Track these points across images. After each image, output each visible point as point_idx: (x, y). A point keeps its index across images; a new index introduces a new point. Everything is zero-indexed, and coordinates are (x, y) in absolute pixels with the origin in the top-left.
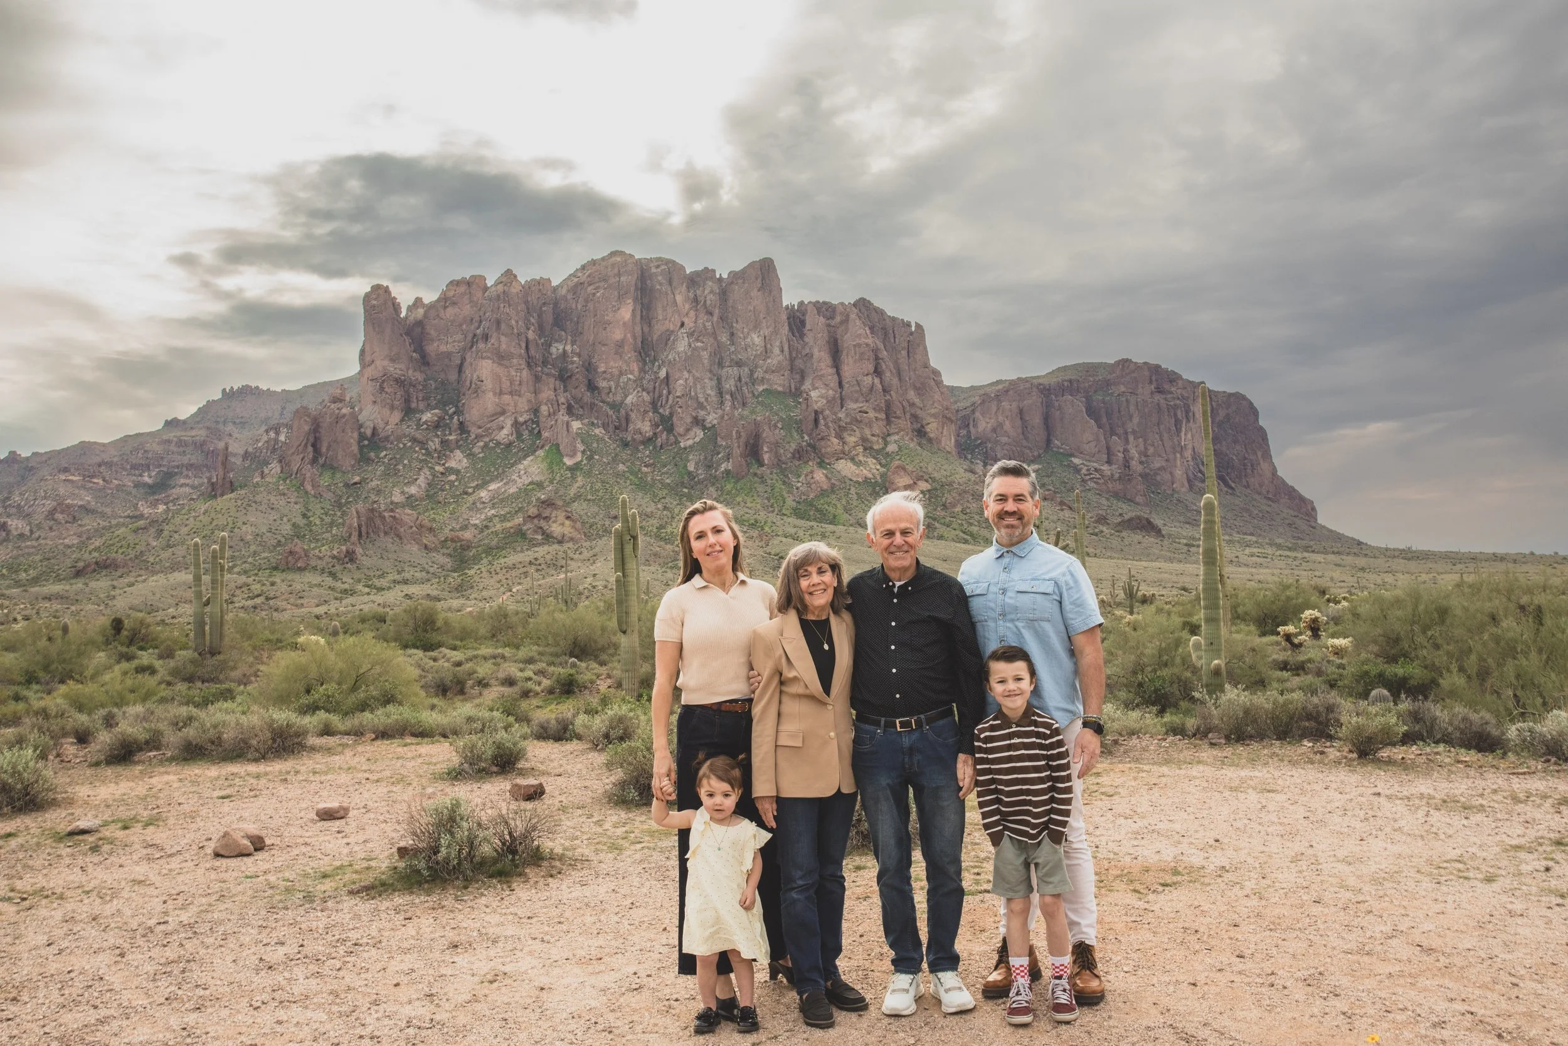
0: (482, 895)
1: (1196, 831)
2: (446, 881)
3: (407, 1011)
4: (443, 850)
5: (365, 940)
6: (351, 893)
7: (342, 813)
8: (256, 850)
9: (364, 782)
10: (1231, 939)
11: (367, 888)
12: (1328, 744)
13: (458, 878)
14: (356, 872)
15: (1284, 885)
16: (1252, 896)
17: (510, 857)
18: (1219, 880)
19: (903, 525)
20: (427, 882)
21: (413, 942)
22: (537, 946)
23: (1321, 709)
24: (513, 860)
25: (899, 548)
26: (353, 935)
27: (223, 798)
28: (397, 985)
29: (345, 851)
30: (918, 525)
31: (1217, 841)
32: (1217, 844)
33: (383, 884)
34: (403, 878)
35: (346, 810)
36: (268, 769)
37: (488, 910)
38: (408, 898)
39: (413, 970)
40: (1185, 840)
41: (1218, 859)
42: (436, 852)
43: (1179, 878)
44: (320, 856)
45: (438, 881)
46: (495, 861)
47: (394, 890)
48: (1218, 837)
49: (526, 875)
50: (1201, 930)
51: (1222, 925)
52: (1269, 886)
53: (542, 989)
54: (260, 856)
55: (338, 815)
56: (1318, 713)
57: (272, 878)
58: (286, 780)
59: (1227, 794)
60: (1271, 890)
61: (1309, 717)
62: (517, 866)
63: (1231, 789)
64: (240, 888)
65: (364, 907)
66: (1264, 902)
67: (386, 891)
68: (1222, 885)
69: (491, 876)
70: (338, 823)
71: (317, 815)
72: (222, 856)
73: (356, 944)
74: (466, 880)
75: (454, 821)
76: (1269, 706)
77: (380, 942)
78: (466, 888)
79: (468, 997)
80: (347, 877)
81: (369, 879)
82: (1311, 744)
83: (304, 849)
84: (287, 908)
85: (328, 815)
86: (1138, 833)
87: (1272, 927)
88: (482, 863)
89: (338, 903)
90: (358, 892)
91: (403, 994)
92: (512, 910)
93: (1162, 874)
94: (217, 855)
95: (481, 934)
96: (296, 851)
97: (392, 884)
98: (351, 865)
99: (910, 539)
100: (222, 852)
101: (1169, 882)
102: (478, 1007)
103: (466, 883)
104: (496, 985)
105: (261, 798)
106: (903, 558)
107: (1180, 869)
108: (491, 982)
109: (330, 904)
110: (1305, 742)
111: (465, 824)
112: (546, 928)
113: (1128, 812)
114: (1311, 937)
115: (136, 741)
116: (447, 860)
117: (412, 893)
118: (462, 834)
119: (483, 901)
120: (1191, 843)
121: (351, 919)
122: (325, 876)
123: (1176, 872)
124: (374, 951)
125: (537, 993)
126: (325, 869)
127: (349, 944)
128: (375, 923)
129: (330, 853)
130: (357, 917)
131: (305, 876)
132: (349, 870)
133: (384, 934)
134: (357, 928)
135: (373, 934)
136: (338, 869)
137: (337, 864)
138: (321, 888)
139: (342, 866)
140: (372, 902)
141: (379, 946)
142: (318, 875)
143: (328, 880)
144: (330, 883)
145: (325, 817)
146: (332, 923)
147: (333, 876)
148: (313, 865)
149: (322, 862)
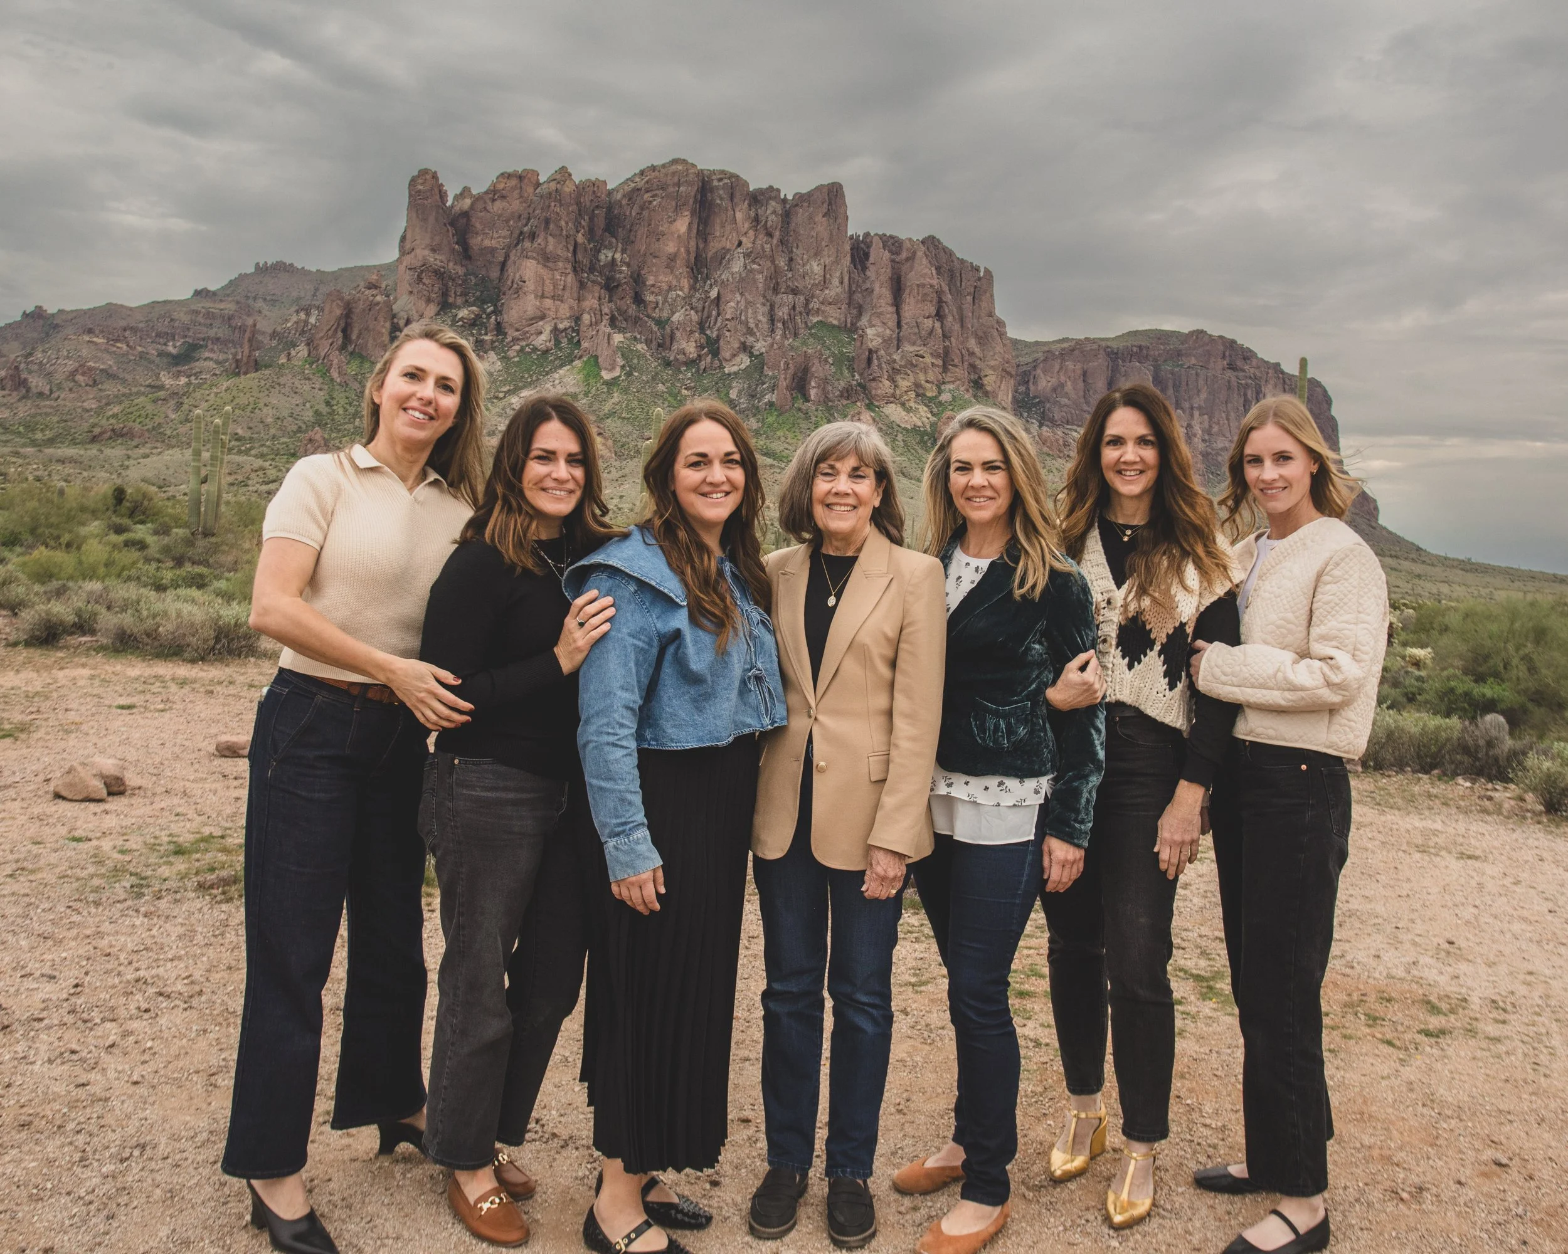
5: (180, 987)
6: (203, 887)
8: (110, 794)
11: (226, 882)
12: (1490, 786)
18: (1506, 1030)
23: (1481, 742)
27: (122, 707)
31: (1450, 942)
32: (1455, 950)
36: (202, 674)
41: (1475, 981)
43: (1444, 1019)
44: (191, 814)
48: (1446, 936)
54: (114, 804)
56: (1477, 746)
57: (106, 845)
58: (212, 692)
61: (1465, 749)
64: (54, 858)
71: (217, 749)
72: (64, 798)
76: (1415, 730)
77: (200, 993)
80: (208, 857)
82: (1468, 784)
83: (177, 800)
84: (97, 904)
85: (230, 751)
89: (176, 901)
90: (211, 887)
93: (1413, 1009)
94: (58, 796)
96: (164, 802)
98: (223, 837)
100: (64, 793)
105: (167, 715)
107: (1432, 998)
109: (163, 904)
110: (1460, 780)
115: (62, 623)
121: (180, 937)
122: (179, 851)
123: (1430, 1006)
126: (186, 838)
127: (151, 990)
128: (211, 951)
129: (208, 810)
130: (188, 936)
131: (152, 848)
132: (217, 844)
133: (215, 977)
134: (180, 958)
135: (197, 975)
136: (204, 840)
137: (207, 831)
138: (165, 871)
139: (211, 836)
140: (224, 907)
141: (195, 1002)
142: (172, 847)
143: (181, 858)
144: (181, 865)
145: (227, 753)
146: (149, 942)
147: (190, 852)
148: (175, 828)
149: (188, 825)
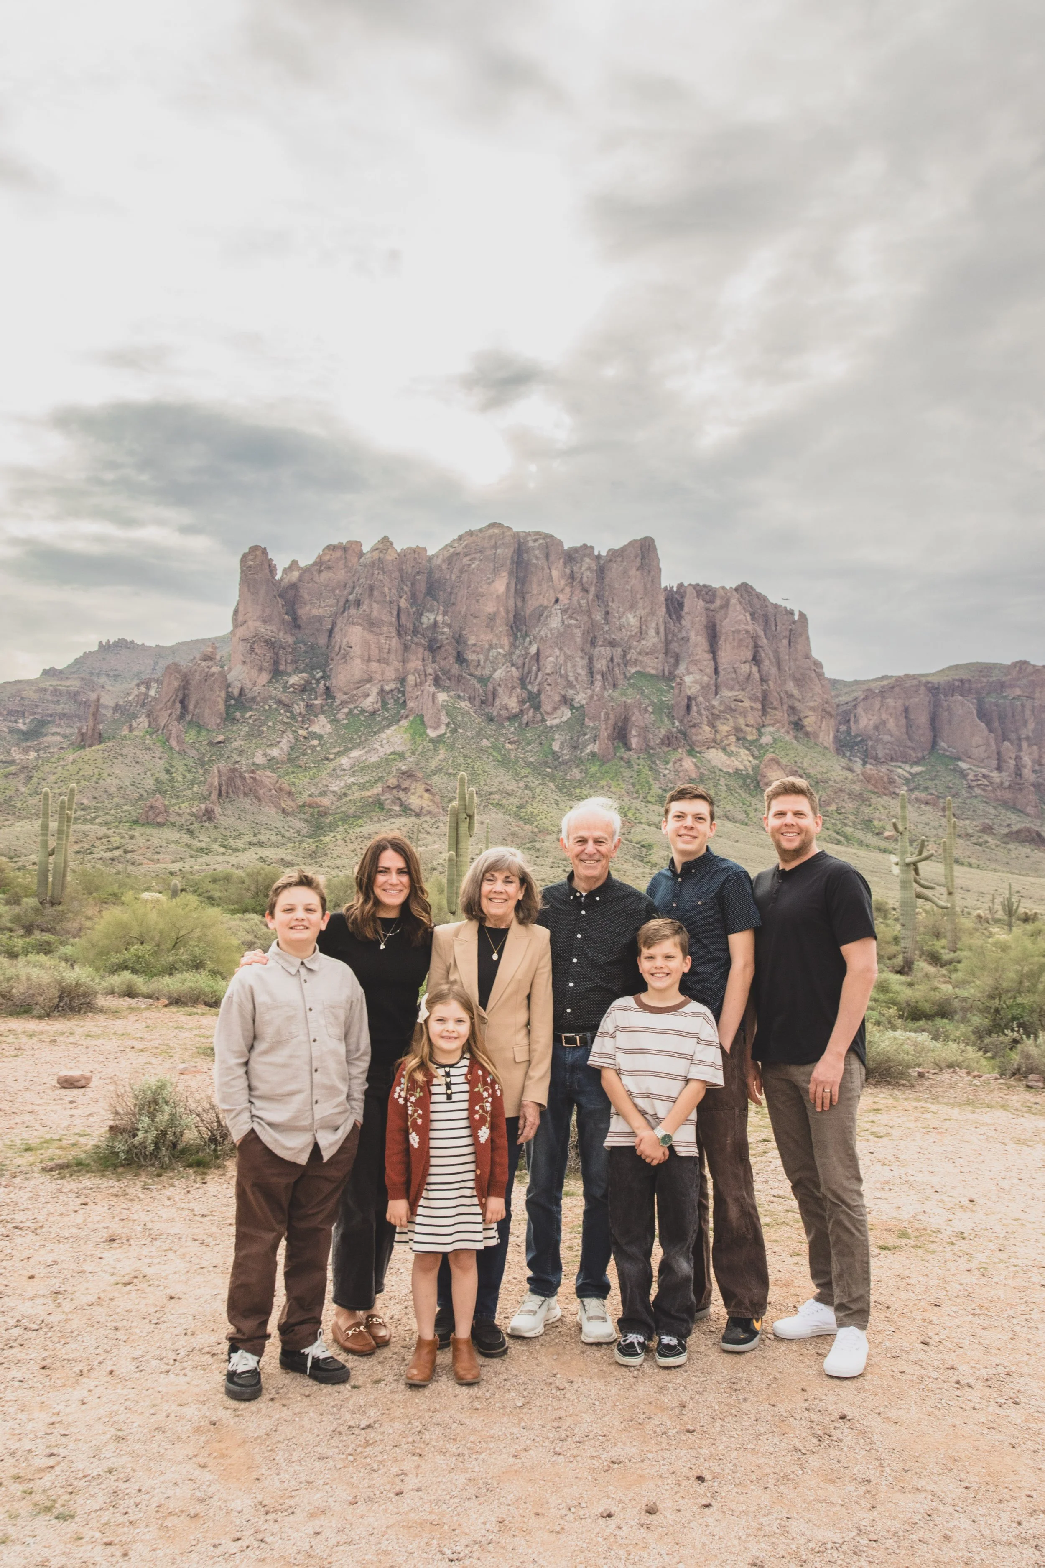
0: (172, 1185)
1: (954, 1187)
2: (140, 1166)
3: (26, 1308)
4: (141, 1135)
5: (28, 1224)
6: (44, 1169)
7: (83, 1083)
9: (128, 1050)
10: (924, 1320)
11: (61, 1167)
13: (153, 1165)
14: (60, 1148)
15: (1016, 1262)
16: (975, 1272)
17: (213, 1147)
18: (949, 1248)
19: (597, 834)
20: (123, 1165)
21: (74, 1230)
22: (195, 1247)
24: (215, 1150)
25: (591, 856)
26: (19, 1217)
28: (31, 1277)
29: (65, 1123)
30: (613, 834)
31: (971, 1201)
32: (970, 1205)
33: (79, 1164)
34: (100, 1159)
35: (88, 1079)
36: (48, 1028)
37: (168, 1203)
38: (97, 1181)
39: (55, 1263)
40: (937, 1196)
41: (963, 1222)
42: (135, 1135)
43: (904, 1241)
44: (37, 1126)
45: (134, 1166)
46: (198, 1149)
47: (88, 1172)
48: (973, 1197)
49: (224, 1167)
50: (894, 1306)
51: (923, 1303)
52: (1001, 1261)
53: (172, 1298)
55: (79, 1084)
58: (55, 1041)
59: (1011, 1146)
60: (1001, 1266)
62: (217, 1158)
63: (1020, 1142)
65: (46, 1185)
66: (984, 1280)
67: (79, 1171)
68: (949, 1255)
69: (190, 1166)
70: (76, 1092)
71: (58, 1082)
73: (16, 1228)
74: (162, 1167)
75: (157, 1104)
77: (42, 1227)
78: (159, 1175)
79: (92, 1299)
80: (49, 1153)
81: (69, 1156)
83: (27, 1117)
85: (68, 1084)
86: (888, 1183)
87: (978, 1311)
88: (184, 1151)
89: (26, 1179)
90: (51, 1170)
91: (31, 1288)
92: (191, 1205)
93: (886, 1234)
95: (144, 1230)
96: (18, 1119)
97: (88, 1165)
98: (60, 1140)
99: (603, 848)
101: (890, 1245)
102: (98, 1310)
103: (159, 1171)
104: (129, 1287)
105: (19, 1059)
106: (594, 868)
107: (909, 1231)
108: (125, 1284)
109: (17, 1180)
111: (166, 1108)
112: (214, 1229)
113: (890, 1157)
114: (1017, 1328)
116: (143, 1144)
117: (104, 1176)
118: (162, 1118)
119: (169, 1192)
120: (942, 1201)
121: (29, 1199)
122: (29, 1149)
123: (903, 1234)
124: (31, 1235)
125: (165, 1301)
126: (34, 1142)
127: (10, 1226)
128: (49, 1206)
129: (49, 1123)
130: (36, 1197)
131: (10, 1147)
132: (56, 1144)
133: (51, 1219)
134: (28, 1209)
135: (41, 1218)
136: (46, 1142)
137: (48, 1137)
138: (19, 1161)
139: (52, 1140)
140: (59, 1182)
141: (39, 1231)
142: (23, 1147)
143: (29, 1153)
144: (29, 1157)
145: (65, 1085)
146: (8, 1201)
147: (36, 1149)
148: (25, 1135)
149: (35, 1133)
